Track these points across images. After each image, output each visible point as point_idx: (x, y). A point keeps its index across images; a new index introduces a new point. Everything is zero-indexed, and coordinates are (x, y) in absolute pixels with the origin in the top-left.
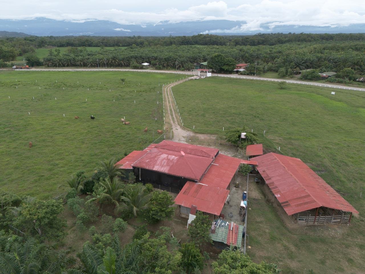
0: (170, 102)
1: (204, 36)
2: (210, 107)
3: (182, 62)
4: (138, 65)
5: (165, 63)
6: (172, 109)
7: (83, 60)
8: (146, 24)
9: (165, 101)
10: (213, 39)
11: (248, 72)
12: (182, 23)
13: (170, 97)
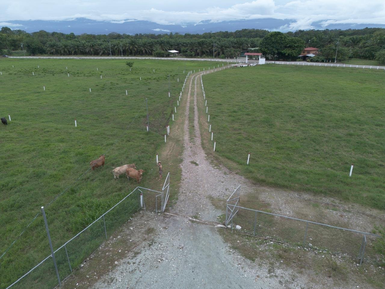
0: (194, 95)
1: (249, 31)
2: (277, 104)
3: (222, 46)
4: (163, 52)
5: (199, 48)
6: (196, 107)
7: (93, 45)
8: (187, 23)
9: (185, 93)
10: (259, 34)
11: (322, 58)
12: (224, 22)
13: (197, 87)
